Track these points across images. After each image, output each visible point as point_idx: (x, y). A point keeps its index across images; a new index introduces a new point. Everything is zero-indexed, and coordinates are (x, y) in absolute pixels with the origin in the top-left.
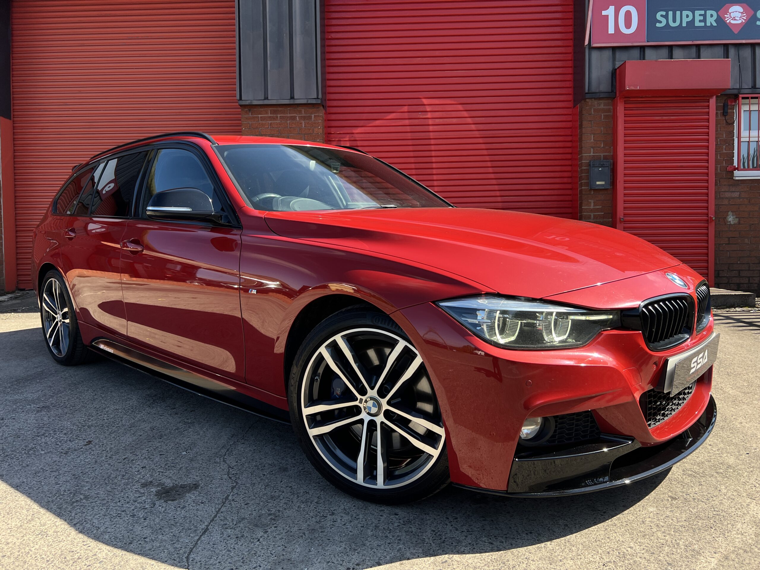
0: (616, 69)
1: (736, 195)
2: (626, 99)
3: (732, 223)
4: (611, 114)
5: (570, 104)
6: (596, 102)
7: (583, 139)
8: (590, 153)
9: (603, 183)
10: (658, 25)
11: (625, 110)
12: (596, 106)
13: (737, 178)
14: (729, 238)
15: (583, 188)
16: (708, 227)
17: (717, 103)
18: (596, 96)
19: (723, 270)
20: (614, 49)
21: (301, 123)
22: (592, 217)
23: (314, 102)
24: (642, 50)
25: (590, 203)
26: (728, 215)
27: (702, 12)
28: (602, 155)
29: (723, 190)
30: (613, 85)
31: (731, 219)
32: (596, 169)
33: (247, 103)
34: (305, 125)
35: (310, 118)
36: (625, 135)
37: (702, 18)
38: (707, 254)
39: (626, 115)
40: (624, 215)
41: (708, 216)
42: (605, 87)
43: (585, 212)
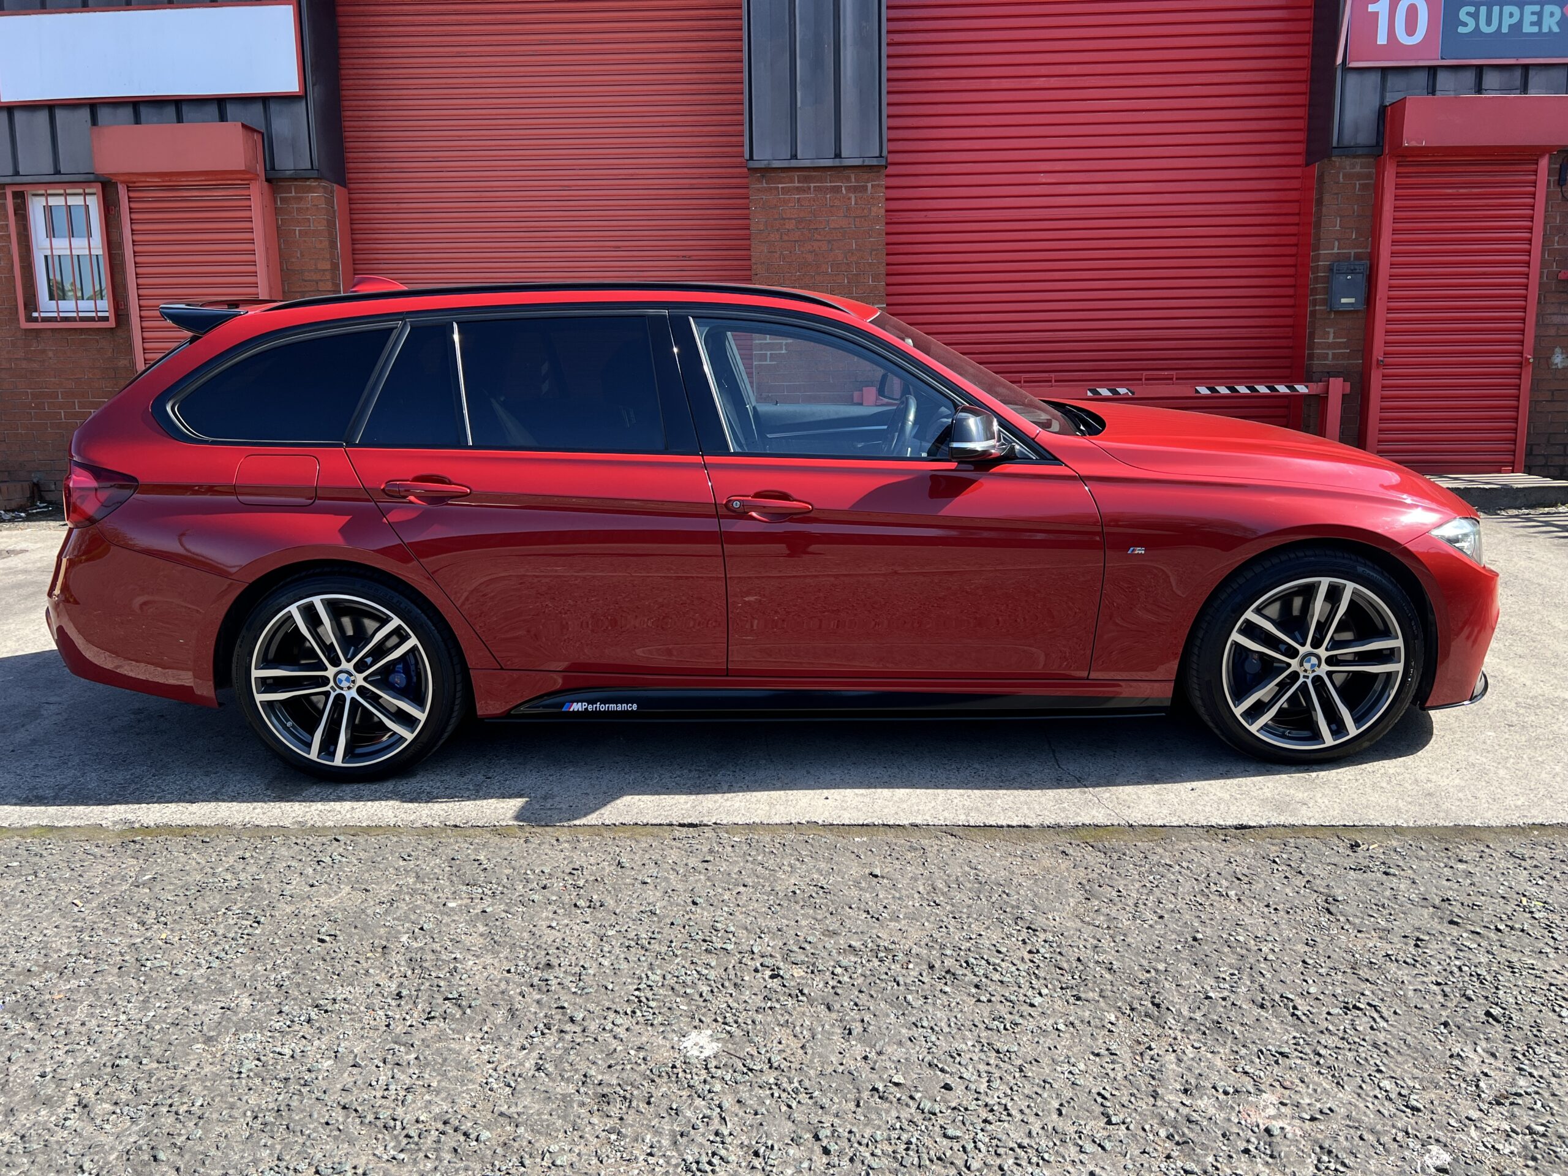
0: (1386, 106)
2: (1400, 159)
3: (1560, 366)
4: (1372, 182)
5: (1300, 160)
6: (1347, 162)
7: (1323, 225)
8: (1333, 249)
9: (1352, 300)
10: (1461, 30)
11: (1397, 177)
12: (1348, 167)
14: (1553, 392)
15: (1317, 308)
16: (1520, 375)
17: (1550, 163)
18: (1348, 151)
19: (1539, 445)
20: (1384, 70)
21: (850, 199)
22: (1330, 356)
23: (875, 162)
24: (1432, 72)
25: (1328, 333)
26: (1553, 353)
27: (1537, 8)
28: (1353, 252)
29: (1548, 312)
30: (1380, 132)
31: (1558, 359)
32: (1342, 277)
33: (762, 165)
34: (856, 200)
35: (865, 188)
36: (1396, 220)
37: (1535, 18)
38: (1516, 419)
39: (1398, 186)
40: (1385, 354)
41: (1522, 357)
42: (1366, 137)
43: (1319, 349)
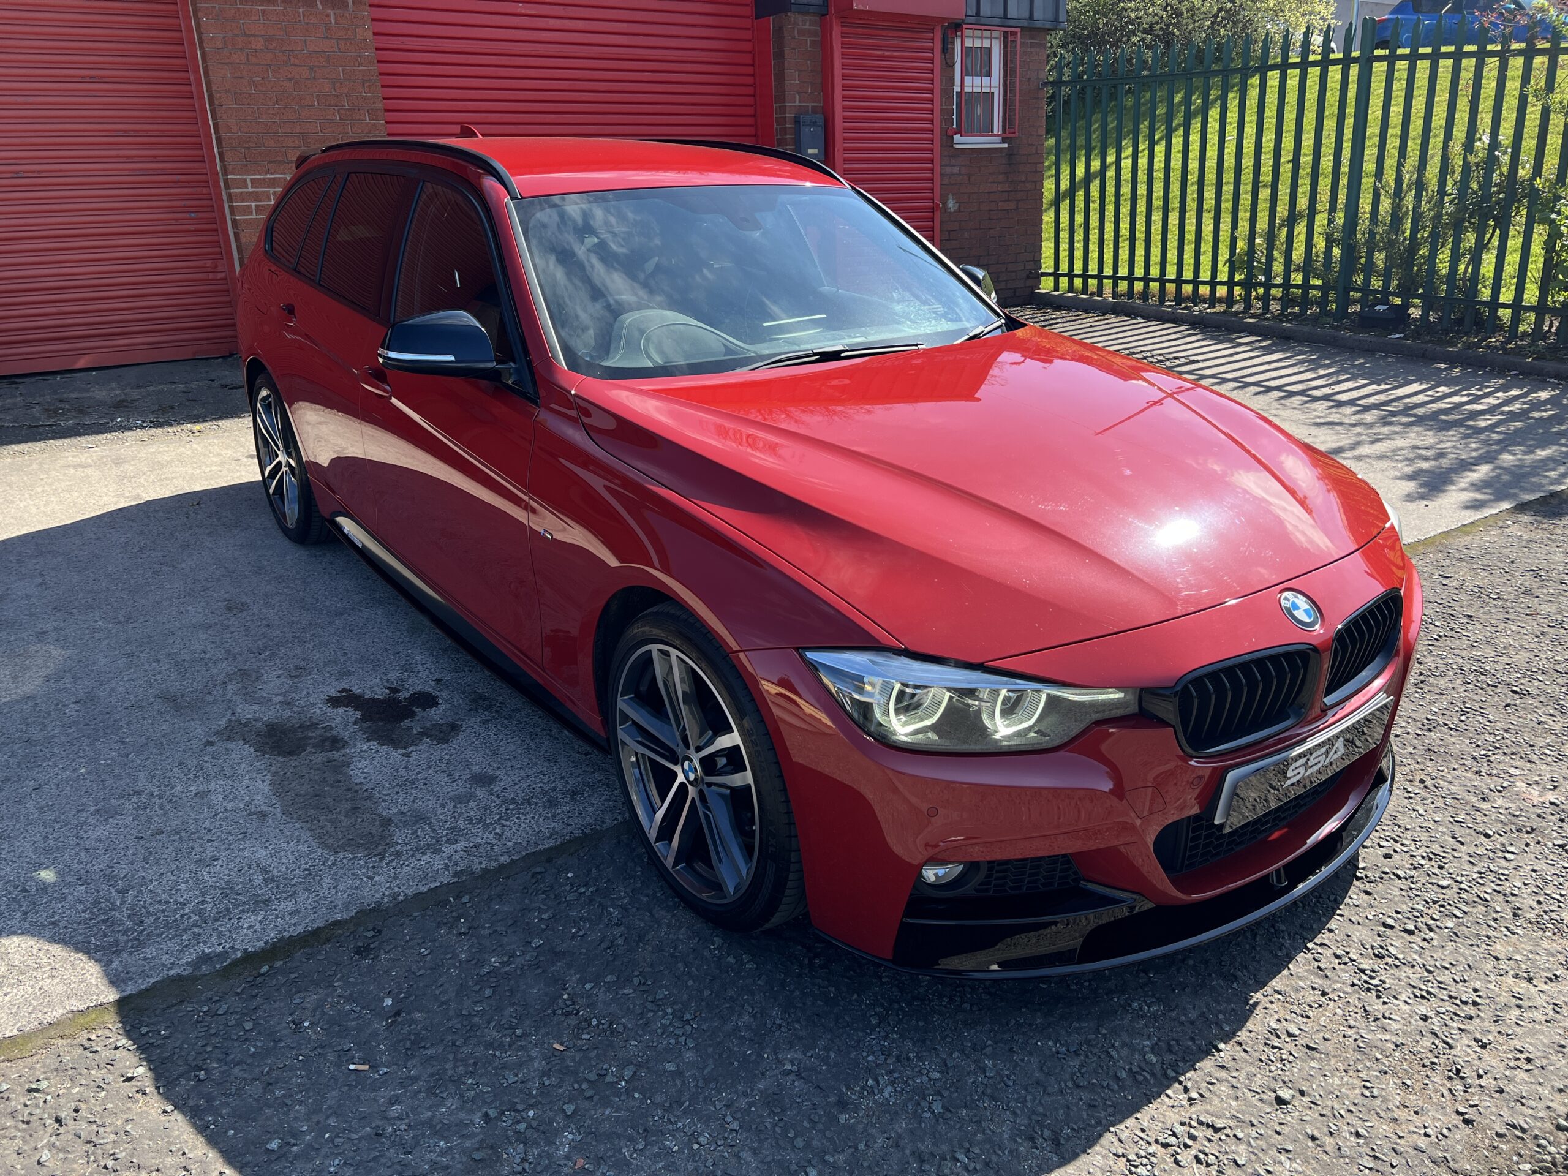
1: (956, 170)
2: (849, 21)
3: (952, 210)
4: (819, 39)
5: (747, 12)
6: (800, 18)
7: (785, 78)
8: (795, 102)
9: (816, 151)
11: (843, 36)
12: (801, 24)
13: (958, 146)
16: (933, 218)
17: (942, 33)
18: (803, 8)
21: (328, 16)
26: (948, 199)
28: (810, 105)
29: (946, 164)
31: (951, 204)
32: (807, 129)
36: (843, 77)
39: (844, 45)
41: (933, 202)
